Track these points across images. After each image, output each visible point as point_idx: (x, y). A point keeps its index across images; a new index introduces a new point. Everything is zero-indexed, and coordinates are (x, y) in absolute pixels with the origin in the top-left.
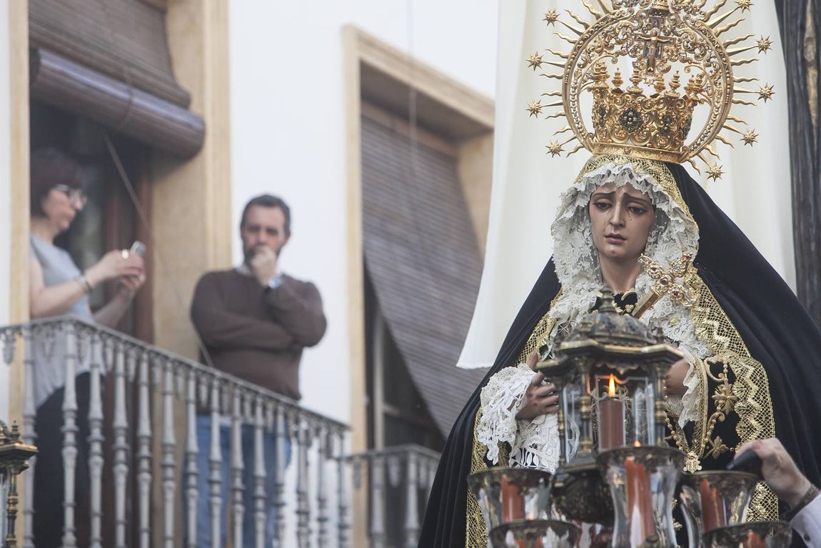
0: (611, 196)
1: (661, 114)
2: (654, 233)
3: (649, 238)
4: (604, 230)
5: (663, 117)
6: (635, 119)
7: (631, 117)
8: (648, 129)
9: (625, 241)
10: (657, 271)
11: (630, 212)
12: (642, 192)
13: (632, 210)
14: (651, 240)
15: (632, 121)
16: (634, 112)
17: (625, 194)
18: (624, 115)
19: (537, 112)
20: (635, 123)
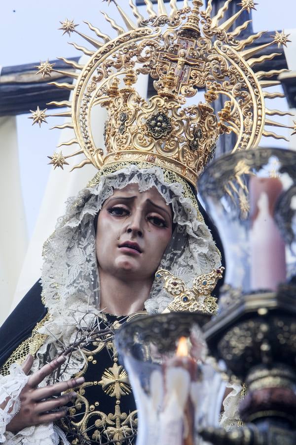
0: (130, 202)
1: (192, 125)
2: (169, 256)
3: (163, 260)
4: (119, 238)
5: (194, 128)
6: (164, 125)
7: (159, 121)
8: (176, 139)
9: (141, 255)
10: (177, 286)
11: (150, 224)
12: (165, 202)
13: (152, 221)
14: (165, 263)
15: (160, 126)
16: (164, 116)
17: (148, 200)
18: (152, 119)
19: (42, 121)
20: (164, 129)
